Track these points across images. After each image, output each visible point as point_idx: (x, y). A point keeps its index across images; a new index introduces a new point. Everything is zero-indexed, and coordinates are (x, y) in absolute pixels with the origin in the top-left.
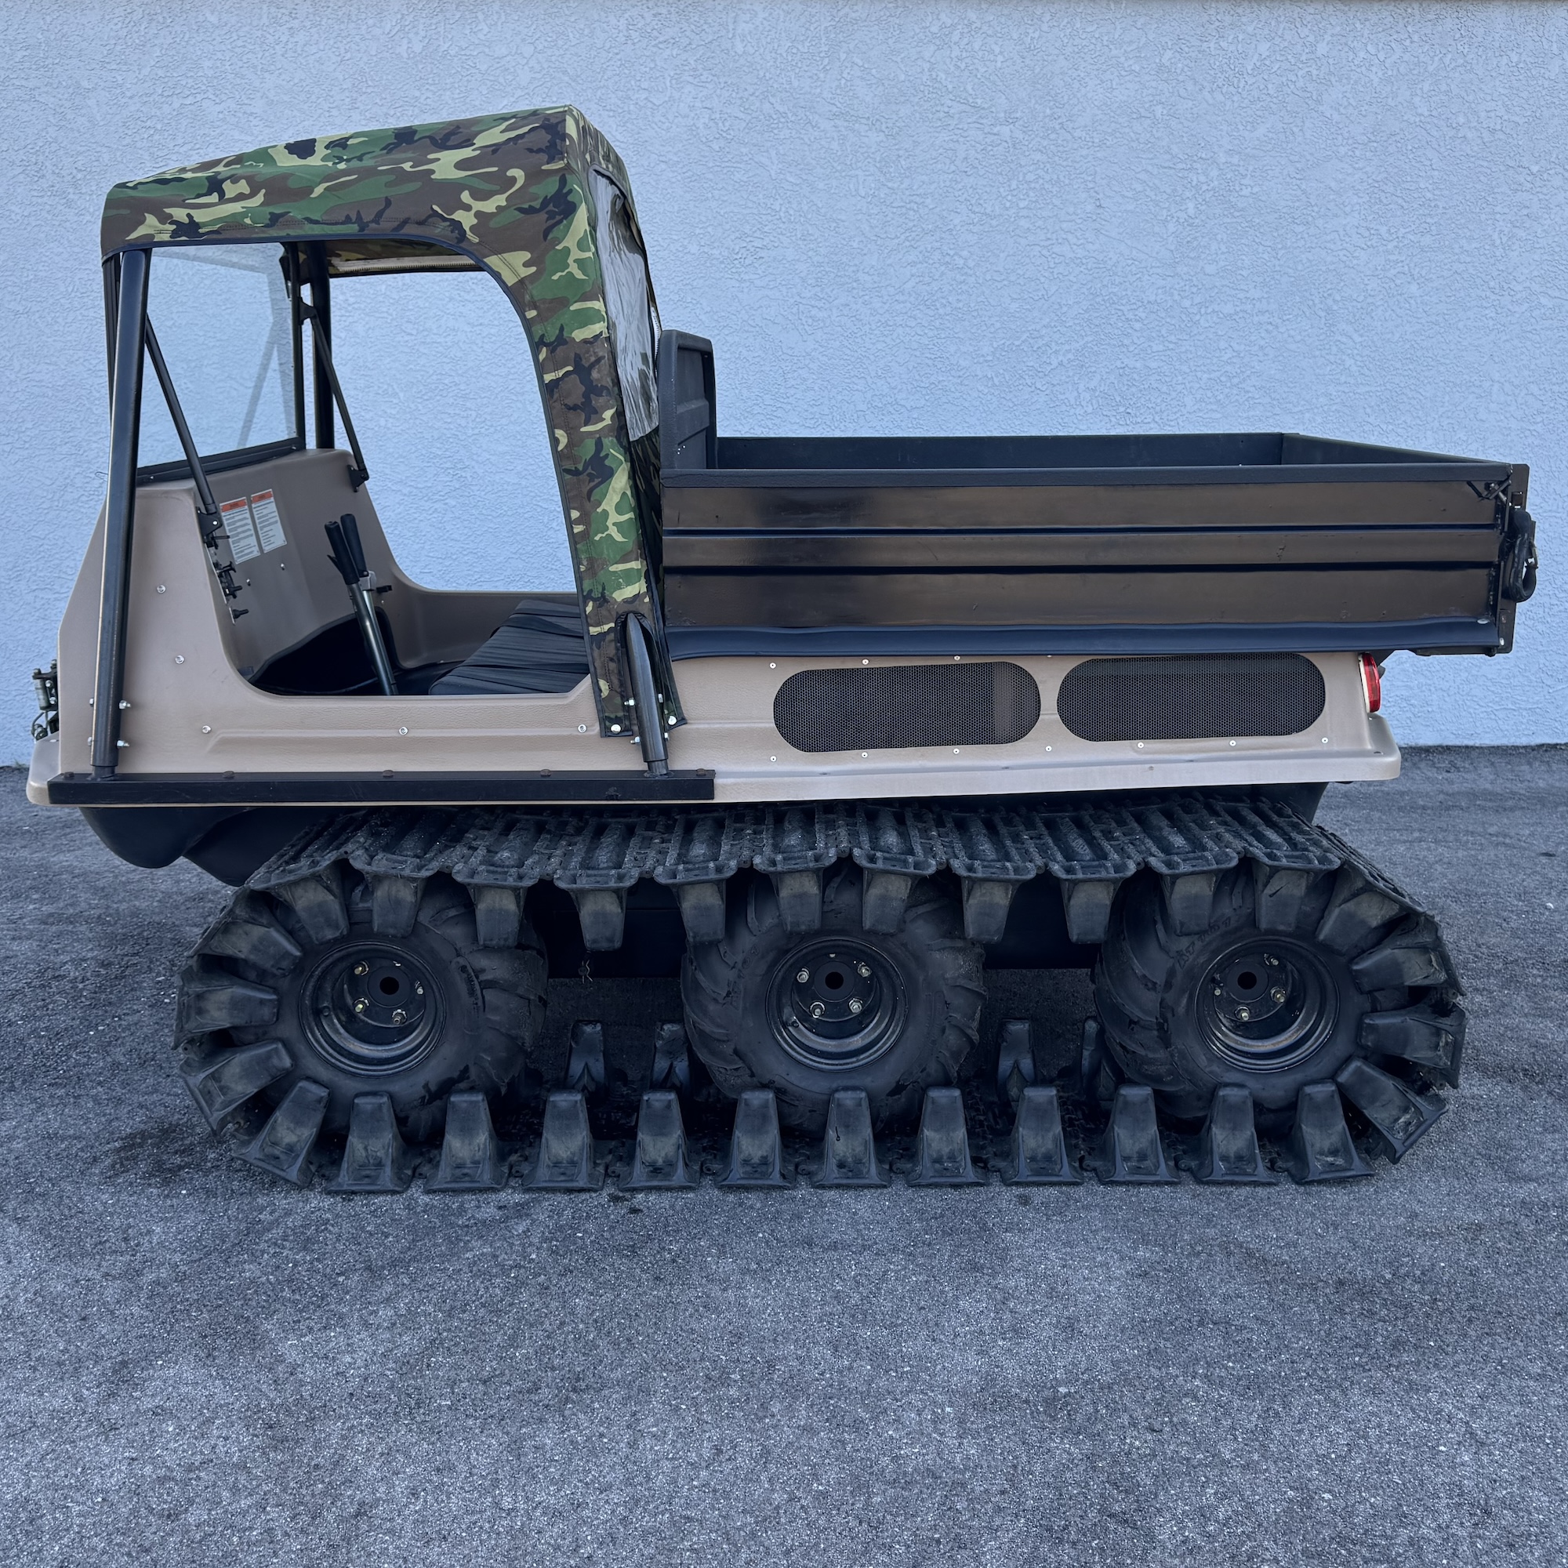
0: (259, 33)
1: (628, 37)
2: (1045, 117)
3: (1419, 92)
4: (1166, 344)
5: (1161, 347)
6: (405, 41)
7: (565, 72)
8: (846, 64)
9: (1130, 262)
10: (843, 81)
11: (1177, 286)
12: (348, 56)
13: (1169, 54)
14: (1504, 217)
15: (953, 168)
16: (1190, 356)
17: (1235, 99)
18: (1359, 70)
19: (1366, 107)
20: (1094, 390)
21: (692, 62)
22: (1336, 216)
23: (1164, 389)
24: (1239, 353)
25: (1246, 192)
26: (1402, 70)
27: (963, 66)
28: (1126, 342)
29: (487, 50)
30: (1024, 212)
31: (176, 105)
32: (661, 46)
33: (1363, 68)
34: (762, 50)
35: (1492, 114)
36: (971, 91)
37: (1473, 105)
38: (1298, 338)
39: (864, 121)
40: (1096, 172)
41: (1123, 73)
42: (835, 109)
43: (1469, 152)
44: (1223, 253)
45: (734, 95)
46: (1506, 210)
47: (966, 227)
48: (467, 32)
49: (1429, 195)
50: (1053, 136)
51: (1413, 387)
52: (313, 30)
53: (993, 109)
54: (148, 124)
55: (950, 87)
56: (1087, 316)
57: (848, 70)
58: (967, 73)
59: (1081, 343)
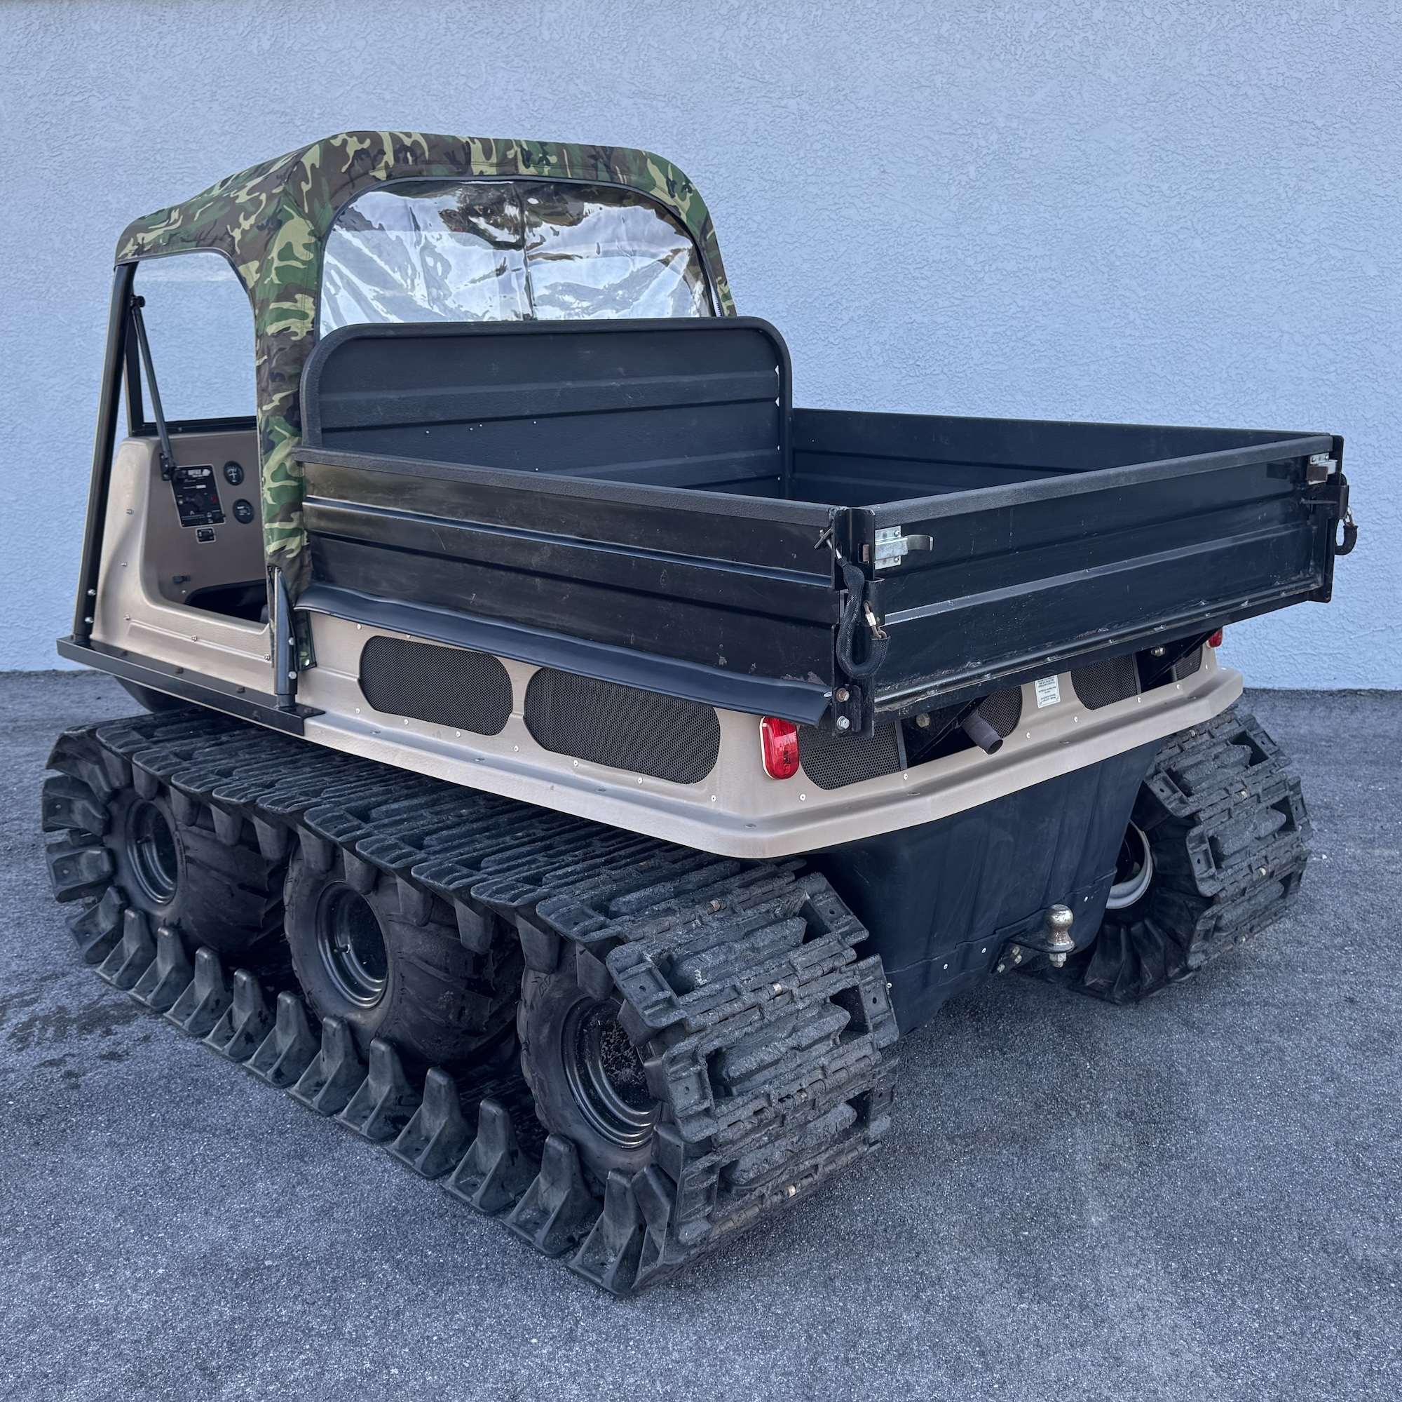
0: (134, 38)
1: (448, 29)
2: (829, 90)
3: (1197, 52)
4: (952, 300)
5: (947, 304)
6: (256, 40)
7: (393, 63)
8: (642, 46)
9: (914, 224)
10: (641, 62)
11: (961, 246)
12: (208, 55)
13: (946, 26)
14: (1289, 171)
15: (745, 139)
16: (975, 311)
17: (1013, 65)
18: (1135, 34)
19: (1144, 69)
20: (885, 344)
21: (504, 49)
22: (1117, 175)
23: (952, 343)
24: (1023, 308)
25: (1026, 154)
26: (1179, 31)
27: (751, 45)
28: (913, 299)
29: (325, 45)
30: (813, 179)
31: (68, 103)
32: (476, 36)
33: (1140, 32)
34: (566, 36)
35: (1274, 71)
36: (759, 68)
37: (1254, 64)
38: (1082, 293)
39: (661, 98)
40: (879, 140)
41: (904, 46)
42: (634, 88)
43: (1251, 109)
44: (1004, 213)
45: (542, 78)
46: (1292, 165)
47: (759, 194)
48: (308, 29)
49: (1211, 152)
50: (838, 107)
51: (1199, 339)
52: (179, 34)
53: (780, 84)
54: (45, 120)
55: (740, 66)
56: (875, 274)
57: (645, 52)
58: (754, 51)
59: (871, 300)
